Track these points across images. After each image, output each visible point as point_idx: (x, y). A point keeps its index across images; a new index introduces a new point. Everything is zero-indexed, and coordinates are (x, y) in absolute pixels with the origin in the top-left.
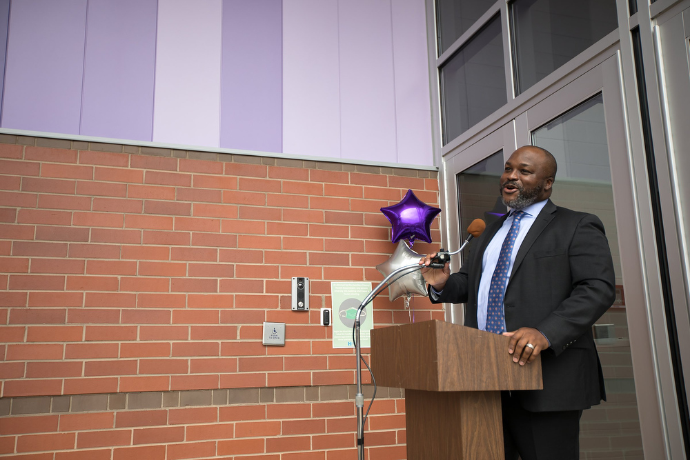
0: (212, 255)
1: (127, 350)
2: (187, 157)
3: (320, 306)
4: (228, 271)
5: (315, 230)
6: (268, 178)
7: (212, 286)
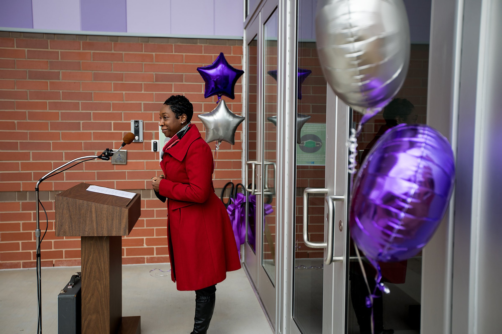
0: (76, 106)
1: (25, 166)
2: (56, 39)
3: (152, 139)
4: (88, 116)
5: (148, 88)
6: (113, 52)
7: (77, 126)
